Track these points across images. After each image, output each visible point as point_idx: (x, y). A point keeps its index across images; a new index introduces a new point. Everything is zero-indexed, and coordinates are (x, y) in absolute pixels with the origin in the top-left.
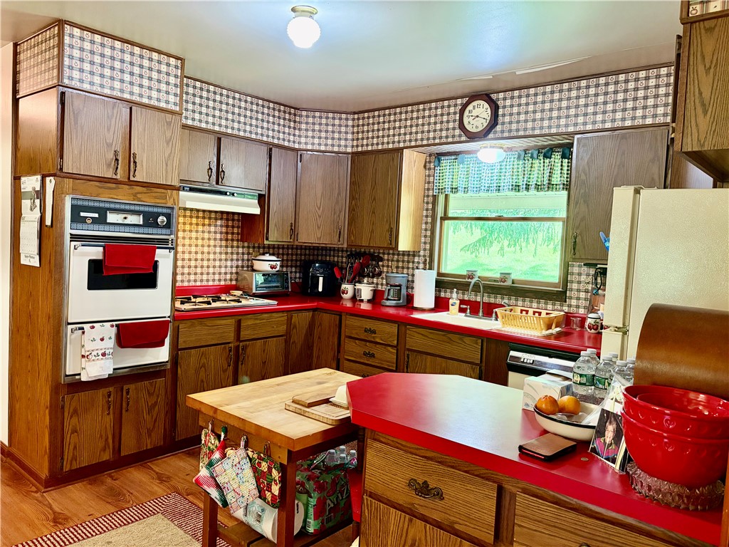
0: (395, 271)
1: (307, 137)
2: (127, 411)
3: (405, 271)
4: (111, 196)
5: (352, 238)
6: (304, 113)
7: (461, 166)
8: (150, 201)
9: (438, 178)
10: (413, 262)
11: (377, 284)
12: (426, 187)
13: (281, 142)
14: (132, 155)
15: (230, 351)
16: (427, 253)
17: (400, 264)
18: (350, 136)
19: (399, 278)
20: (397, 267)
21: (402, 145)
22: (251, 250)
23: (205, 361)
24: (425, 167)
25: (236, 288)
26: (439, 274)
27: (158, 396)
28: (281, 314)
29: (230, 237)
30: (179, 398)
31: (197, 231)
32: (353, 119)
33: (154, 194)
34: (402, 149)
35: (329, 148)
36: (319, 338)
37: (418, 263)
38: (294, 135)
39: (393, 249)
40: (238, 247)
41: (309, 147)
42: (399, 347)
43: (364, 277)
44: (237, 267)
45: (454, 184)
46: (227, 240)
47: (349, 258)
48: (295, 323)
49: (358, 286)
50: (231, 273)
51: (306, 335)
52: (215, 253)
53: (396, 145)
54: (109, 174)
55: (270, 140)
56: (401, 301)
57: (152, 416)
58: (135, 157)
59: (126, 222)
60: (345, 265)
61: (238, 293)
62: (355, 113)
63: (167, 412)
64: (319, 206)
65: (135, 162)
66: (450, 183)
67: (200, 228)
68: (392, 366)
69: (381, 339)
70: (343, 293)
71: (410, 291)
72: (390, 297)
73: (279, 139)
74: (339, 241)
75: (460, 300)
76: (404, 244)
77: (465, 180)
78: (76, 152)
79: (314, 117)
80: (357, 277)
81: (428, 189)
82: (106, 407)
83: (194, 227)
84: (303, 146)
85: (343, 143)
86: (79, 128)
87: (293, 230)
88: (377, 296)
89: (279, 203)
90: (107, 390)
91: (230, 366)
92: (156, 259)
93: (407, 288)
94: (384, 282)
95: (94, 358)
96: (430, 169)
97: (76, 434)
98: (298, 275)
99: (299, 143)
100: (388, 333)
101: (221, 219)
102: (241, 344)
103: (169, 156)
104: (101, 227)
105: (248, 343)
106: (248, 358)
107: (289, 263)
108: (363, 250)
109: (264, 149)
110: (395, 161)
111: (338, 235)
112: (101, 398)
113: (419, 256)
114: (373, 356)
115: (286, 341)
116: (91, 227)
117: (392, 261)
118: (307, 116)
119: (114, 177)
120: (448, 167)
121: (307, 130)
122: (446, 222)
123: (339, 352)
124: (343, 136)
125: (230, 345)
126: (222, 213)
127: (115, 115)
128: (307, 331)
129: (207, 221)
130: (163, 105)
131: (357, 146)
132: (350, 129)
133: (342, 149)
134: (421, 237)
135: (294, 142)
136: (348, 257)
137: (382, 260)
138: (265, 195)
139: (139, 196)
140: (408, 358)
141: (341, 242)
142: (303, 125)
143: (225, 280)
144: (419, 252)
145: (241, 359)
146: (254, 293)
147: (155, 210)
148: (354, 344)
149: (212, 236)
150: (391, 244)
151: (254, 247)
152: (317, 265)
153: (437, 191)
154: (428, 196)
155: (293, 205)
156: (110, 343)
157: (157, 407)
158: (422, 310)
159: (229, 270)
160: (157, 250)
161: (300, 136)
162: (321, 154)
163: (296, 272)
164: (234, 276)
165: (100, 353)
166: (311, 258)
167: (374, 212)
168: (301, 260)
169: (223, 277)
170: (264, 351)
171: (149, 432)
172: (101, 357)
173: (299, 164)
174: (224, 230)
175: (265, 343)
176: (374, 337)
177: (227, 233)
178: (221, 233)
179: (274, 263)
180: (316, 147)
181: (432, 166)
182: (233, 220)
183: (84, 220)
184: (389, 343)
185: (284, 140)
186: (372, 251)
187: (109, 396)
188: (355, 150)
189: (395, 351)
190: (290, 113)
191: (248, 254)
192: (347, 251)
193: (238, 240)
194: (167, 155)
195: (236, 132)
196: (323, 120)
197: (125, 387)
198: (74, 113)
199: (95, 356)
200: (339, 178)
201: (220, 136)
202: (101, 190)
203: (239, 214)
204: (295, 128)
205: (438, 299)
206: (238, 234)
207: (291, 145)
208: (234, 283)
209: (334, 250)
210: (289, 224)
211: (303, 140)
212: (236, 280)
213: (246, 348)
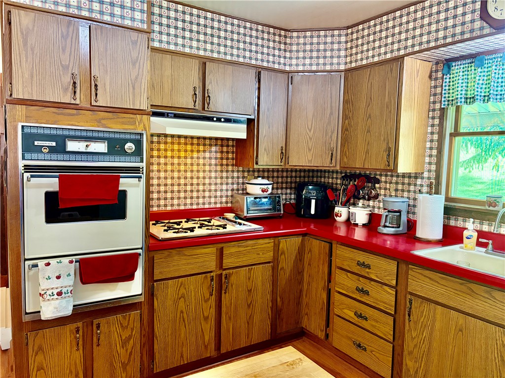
0: (393, 194)
1: (297, 58)
2: (98, 345)
3: (406, 194)
4: (71, 123)
5: (345, 160)
6: (295, 34)
7: (480, 70)
8: (116, 128)
9: (447, 88)
10: (415, 185)
11: (374, 207)
12: (432, 100)
13: (271, 65)
14: (93, 78)
15: (212, 280)
16: (433, 175)
17: (400, 187)
18: (343, 53)
19: (398, 203)
20: (396, 190)
21: (402, 52)
22: (246, 174)
23: (184, 290)
24: (430, 77)
25: (230, 210)
26: (448, 199)
27: (132, 329)
28: (267, 240)
29: (225, 162)
30: (156, 330)
31: (192, 158)
32: (347, 35)
33: (121, 120)
34: (403, 57)
35: (321, 68)
36: (309, 264)
37: (422, 186)
38: (285, 57)
39: (391, 171)
40: (233, 171)
41: (301, 68)
42: (399, 288)
43: (359, 199)
44: (233, 190)
45: (469, 93)
46: (222, 165)
47: (344, 180)
48: (283, 248)
49: (353, 209)
50: (227, 196)
51: (295, 261)
52: (210, 178)
53: (396, 54)
54: (67, 99)
55: (259, 63)
56: (401, 229)
57: (127, 350)
58: (95, 80)
59: (90, 150)
60: (339, 186)
61: (231, 216)
62: (348, 28)
63: (144, 344)
64: (310, 127)
65: (96, 86)
66: (464, 92)
67: (195, 155)
68: (390, 309)
69: (377, 276)
70: (337, 215)
71: (411, 216)
72: (387, 224)
73: (268, 61)
74: (331, 163)
75: (477, 231)
76: (405, 165)
77: (484, 86)
78: (27, 76)
79: (305, 37)
80: (352, 199)
81: (434, 102)
82: (74, 343)
83: (189, 154)
84: (294, 68)
85: (335, 60)
86: (29, 49)
87: (284, 154)
88: (374, 220)
89: (269, 128)
90: (75, 325)
91: (212, 295)
92: (120, 189)
93: (408, 213)
94: (381, 205)
95: (49, 297)
96: (436, 79)
97: (42, 370)
98: (293, 196)
99: (290, 65)
100: (386, 271)
101: (216, 145)
102: (224, 273)
103: (136, 78)
104: (60, 156)
105: (231, 271)
106: (232, 286)
107: (284, 185)
108: (358, 172)
109: (252, 73)
110: (394, 71)
111: (330, 157)
112: (68, 333)
113: (422, 178)
114: (366, 293)
115: (273, 268)
116: (48, 156)
117: (391, 183)
118: (298, 37)
119: (73, 102)
120: (461, 74)
121: (298, 51)
122: (457, 138)
123: (329, 281)
124: (335, 53)
125: (212, 274)
126: (217, 139)
127: (71, 35)
128: (296, 257)
129: (201, 148)
130: (128, 23)
131: (351, 62)
132: (343, 46)
133: (335, 67)
134: (424, 156)
135: (285, 64)
136: (343, 178)
137: (378, 182)
138: (254, 120)
139: (103, 122)
140: (411, 304)
141: (333, 164)
142: (293, 46)
143: (221, 203)
144: (423, 173)
145: (224, 287)
146: (246, 217)
147: (122, 136)
148: (345, 277)
149: (207, 161)
150: (389, 166)
151: (249, 171)
152: (310, 187)
153: (446, 103)
154: (434, 110)
155: (284, 128)
156: (69, 281)
157: (132, 340)
158: (428, 243)
159: (224, 193)
160: (121, 180)
161: (291, 58)
162: (313, 74)
163: (291, 194)
164: (229, 199)
165: (55, 292)
166: (306, 180)
167: (369, 131)
168: (296, 182)
169: (218, 200)
170: (249, 279)
171: (124, 366)
172: (56, 296)
173: (290, 86)
174: (219, 155)
175: (250, 270)
176: (368, 272)
177: (222, 159)
178: (216, 158)
179: (265, 187)
180: (307, 68)
181: (440, 75)
182: (228, 146)
183: (39, 149)
184: (387, 282)
185: (274, 62)
186: (368, 172)
187: (78, 331)
188: (349, 66)
189: (394, 293)
190: (280, 36)
191: (243, 177)
192: (341, 173)
193: (233, 165)
194: (133, 77)
195: (222, 56)
196: (314, 39)
197: (96, 322)
198: (22, 33)
199: (50, 295)
200: (331, 98)
201: (205, 60)
202: (60, 117)
203: (233, 139)
204: (285, 51)
205: (446, 228)
206: (233, 159)
207: (282, 67)
208: (229, 205)
209: (329, 171)
210: (280, 148)
211: (294, 62)
212: (232, 202)
213: (229, 276)
